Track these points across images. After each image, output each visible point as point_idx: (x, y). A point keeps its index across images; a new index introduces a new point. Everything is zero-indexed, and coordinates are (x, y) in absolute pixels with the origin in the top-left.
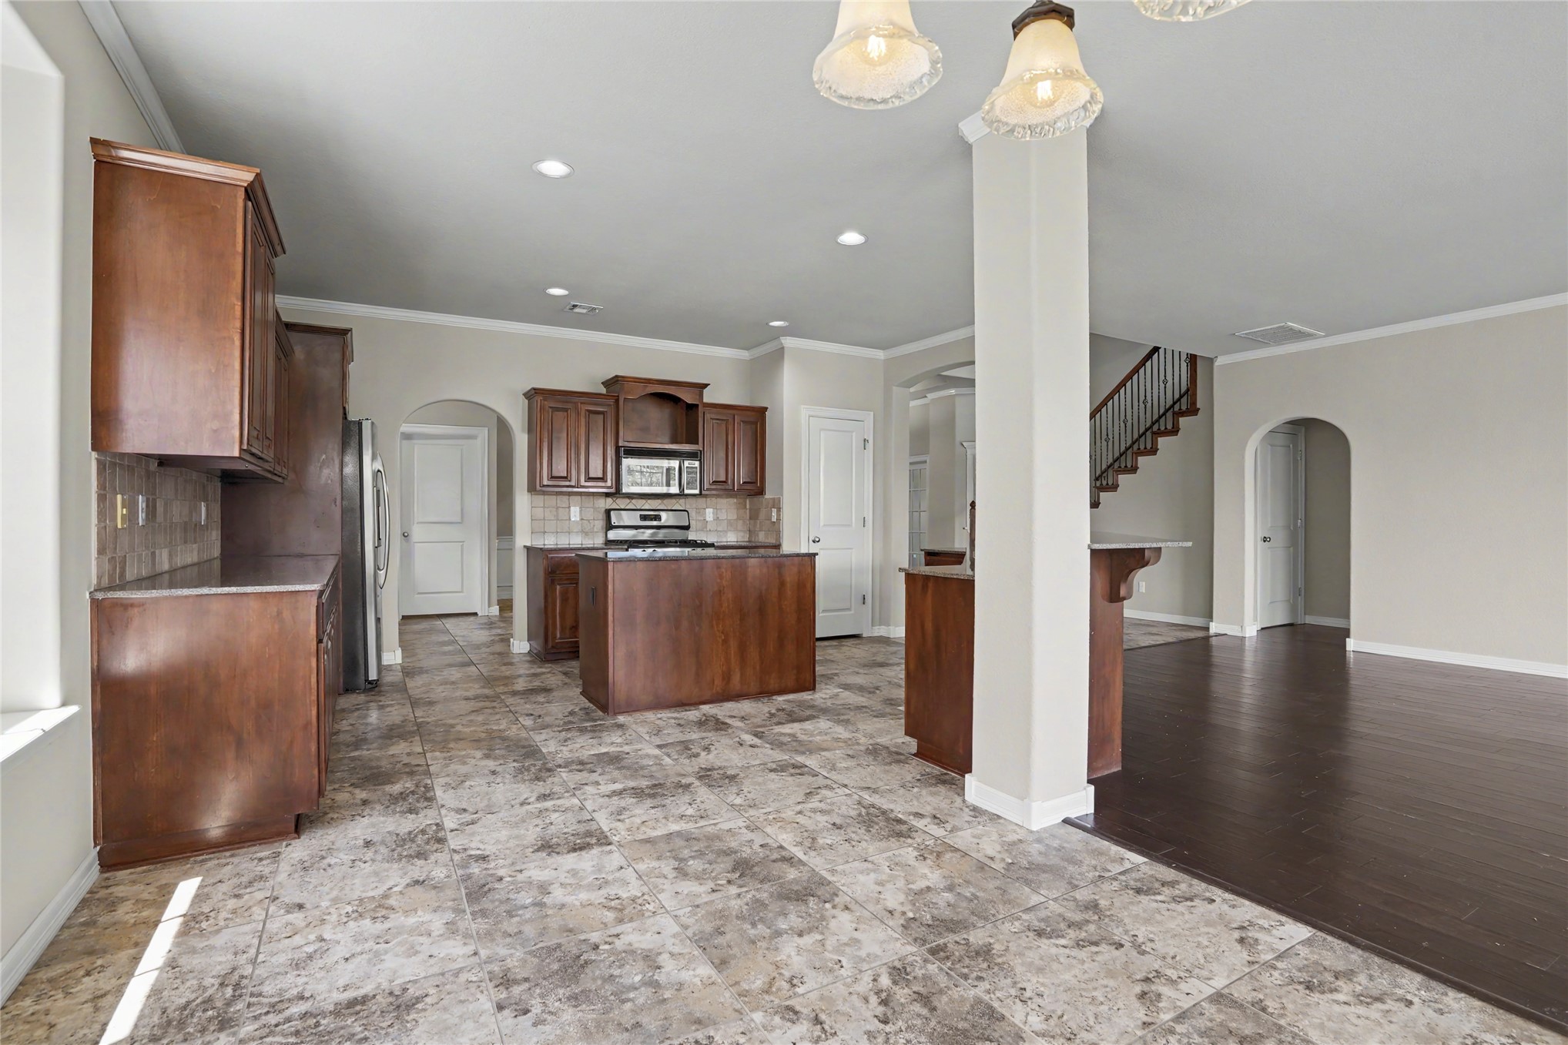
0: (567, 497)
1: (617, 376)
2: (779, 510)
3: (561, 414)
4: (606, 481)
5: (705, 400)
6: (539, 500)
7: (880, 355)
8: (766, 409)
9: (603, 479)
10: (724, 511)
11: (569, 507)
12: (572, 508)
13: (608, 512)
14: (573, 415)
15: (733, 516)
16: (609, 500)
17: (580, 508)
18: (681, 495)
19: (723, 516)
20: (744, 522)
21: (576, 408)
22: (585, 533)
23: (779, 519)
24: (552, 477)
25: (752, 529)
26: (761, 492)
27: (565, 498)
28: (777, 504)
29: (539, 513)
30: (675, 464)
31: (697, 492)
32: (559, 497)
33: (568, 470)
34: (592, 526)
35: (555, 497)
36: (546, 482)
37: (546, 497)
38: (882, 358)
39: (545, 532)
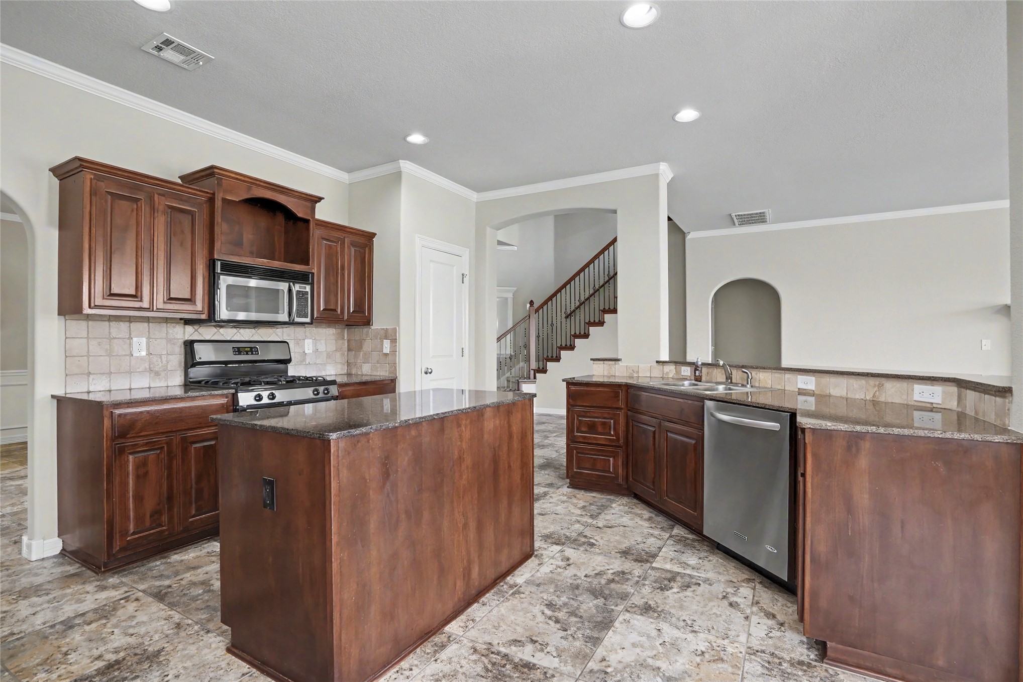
0: (127, 324)
1: (212, 167)
2: (394, 341)
3: (124, 204)
4: (195, 303)
5: (318, 216)
6: (78, 327)
7: (474, 196)
8: (374, 235)
9: (191, 300)
10: (323, 342)
11: (130, 338)
12: (135, 339)
13: (189, 346)
14: (145, 208)
15: (332, 347)
16: (189, 329)
17: (149, 338)
18: (291, 323)
19: (322, 347)
20: (343, 354)
21: (151, 198)
22: (154, 373)
23: (394, 351)
24: (112, 295)
25: (352, 361)
26: (368, 322)
27: (124, 326)
28: (392, 336)
29: (78, 345)
30: (283, 286)
31: (308, 320)
32: (113, 324)
33: (138, 287)
34: (164, 362)
35: (107, 323)
36: (99, 301)
37: (90, 323)
38: (475, 200)
39: (89, 374)
